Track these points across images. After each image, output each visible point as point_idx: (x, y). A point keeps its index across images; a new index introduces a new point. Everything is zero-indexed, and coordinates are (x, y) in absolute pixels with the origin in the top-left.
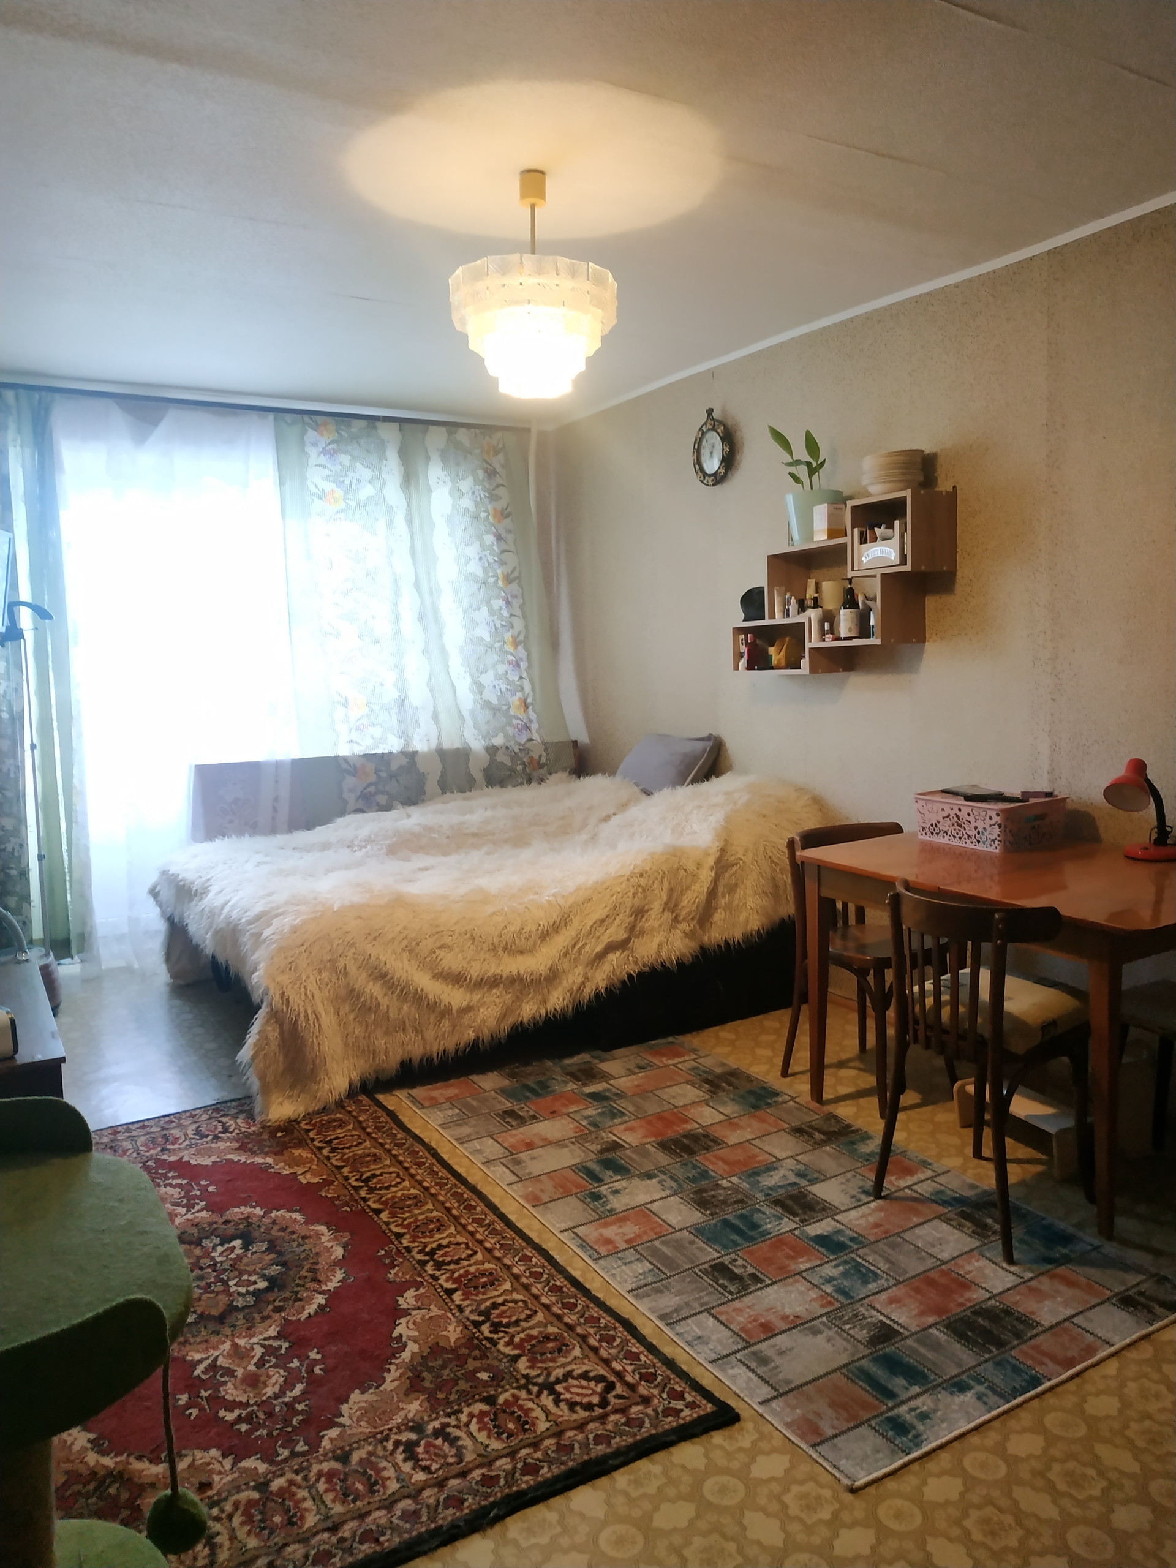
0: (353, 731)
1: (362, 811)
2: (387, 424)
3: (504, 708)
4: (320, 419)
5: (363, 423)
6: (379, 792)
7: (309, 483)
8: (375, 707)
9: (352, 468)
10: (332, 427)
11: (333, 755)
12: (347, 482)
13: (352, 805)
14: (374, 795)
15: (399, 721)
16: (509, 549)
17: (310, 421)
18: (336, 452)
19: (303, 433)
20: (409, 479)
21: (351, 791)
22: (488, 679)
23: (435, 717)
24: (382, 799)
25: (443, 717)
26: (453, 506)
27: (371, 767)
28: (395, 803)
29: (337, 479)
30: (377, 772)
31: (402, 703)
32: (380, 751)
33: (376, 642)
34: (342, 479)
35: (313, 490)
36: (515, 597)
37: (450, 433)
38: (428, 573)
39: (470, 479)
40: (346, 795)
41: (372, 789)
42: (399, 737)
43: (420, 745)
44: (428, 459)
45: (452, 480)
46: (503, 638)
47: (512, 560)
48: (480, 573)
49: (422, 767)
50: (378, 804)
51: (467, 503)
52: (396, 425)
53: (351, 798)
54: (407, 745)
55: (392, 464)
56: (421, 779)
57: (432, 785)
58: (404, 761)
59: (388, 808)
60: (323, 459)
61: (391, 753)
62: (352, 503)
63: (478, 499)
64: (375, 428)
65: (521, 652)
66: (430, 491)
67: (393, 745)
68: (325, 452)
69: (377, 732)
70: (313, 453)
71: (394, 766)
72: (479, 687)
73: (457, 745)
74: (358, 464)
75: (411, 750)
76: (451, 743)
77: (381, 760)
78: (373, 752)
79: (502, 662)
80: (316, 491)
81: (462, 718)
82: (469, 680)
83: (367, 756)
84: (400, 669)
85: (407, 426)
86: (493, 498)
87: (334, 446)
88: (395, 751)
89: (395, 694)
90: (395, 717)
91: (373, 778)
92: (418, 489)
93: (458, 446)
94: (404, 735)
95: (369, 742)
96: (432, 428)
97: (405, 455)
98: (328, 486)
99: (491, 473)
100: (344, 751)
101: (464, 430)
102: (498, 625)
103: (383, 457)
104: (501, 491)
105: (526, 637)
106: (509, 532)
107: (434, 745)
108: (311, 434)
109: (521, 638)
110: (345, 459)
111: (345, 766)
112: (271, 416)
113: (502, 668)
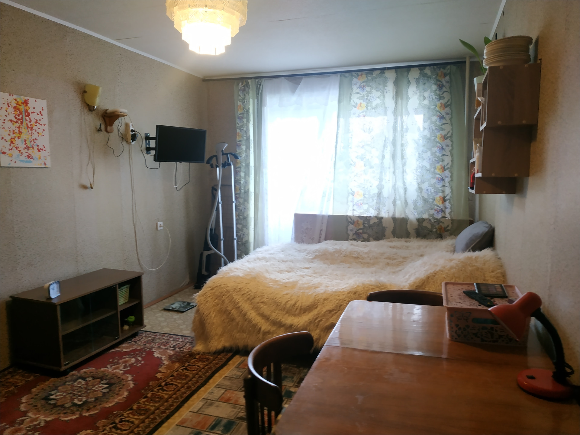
0: (355, 206)
1: (355, 240)
2: (390, 71)
3: (431, 200)
4: (360, 73)
5: (379, 72)
6: (364, 233)
7: (352, 101)
8: (366, 196)
9: (370, 92)
10: (364, 76)
11: (345, 215)
12: (368, 99)
13: (350, 237)
14: (361, 234)
15: (376, 203)
16: (446, 122)
17: (355, 75)
18: (364, 86)
19: (351, 81)
20: (398, 95)
21: (351, 231)
22: (425, 186)
23: (394, 202)
24: (365, 236)
25: (398, 202)
26: (420, 104)
27: (361, 221)
28: (371, 238)
29: (363, 98)
30: (364, 224)
31: (379, 195)
32: (365, 215)
33: (372, 167)
34: (366, 98)
35: (353, 104)
36: (447, 146)
37: (421, 70)
38: (402, 136)
39: (429, 91)
40: (349, 232)
41: (361, 231)
42: (376, 210)
43: (384, 214)
44: (409, 83)
45: (420, 92)
46: (435, 166)
47: (448, 128)
48: (428, 135)
49: (384, 225)
50: (363, 238)
51: (426, 102)
52: (394, 70)
53: (351, 234)
54: (378, 214)
55: (390, 88)
56: (384, 229)
57: (388, 232)
58: (376, 221)
59: (368, 240)
60: (358, 90)
61: (370, 216)
62: (369, 108)
63: (431, 100)
64: (384, 73)
65: (447, 173)
66: (408, 98)
67: (372, 213)
68: (360, 87)
69: (366, 207)
70: (355, 87)
71: (371, 222)
72: (421, 189)
73: (403, 216)
74: (374, 91)
75: (380, 216)
76: (398, 215)
77: (366, 219)
78: (363, 215)
79: (433, 178)
80: (354, 104)
81: (406, 203)
82: (416, 186)
83: (360, 217)
84: (381, 179)
85: (399, 70)
86: (440, 98)
87: (364, 84)
88: (372, 216)
89: (376, 191)
90: (375, 201)
91: (362, 227)
92: (402, 99)
93: (425, 75)
94: (378, 209)
95: (362, 211)
96: (412, 69)
97: (397, 83)
98: (358, 101)
99: (440, 87)
100: (350, 214)
101: (428, 67)
102: (434, 160)
103: (385, 85)
104: (445, 95)
105: (451, 166)
106: (447, 114)
107: (391, 215)
108: (355, 80)
109: (449, 166)
110: (368, 89)
111: (350, 220)
112: (339, 75)
113: (433, 181)
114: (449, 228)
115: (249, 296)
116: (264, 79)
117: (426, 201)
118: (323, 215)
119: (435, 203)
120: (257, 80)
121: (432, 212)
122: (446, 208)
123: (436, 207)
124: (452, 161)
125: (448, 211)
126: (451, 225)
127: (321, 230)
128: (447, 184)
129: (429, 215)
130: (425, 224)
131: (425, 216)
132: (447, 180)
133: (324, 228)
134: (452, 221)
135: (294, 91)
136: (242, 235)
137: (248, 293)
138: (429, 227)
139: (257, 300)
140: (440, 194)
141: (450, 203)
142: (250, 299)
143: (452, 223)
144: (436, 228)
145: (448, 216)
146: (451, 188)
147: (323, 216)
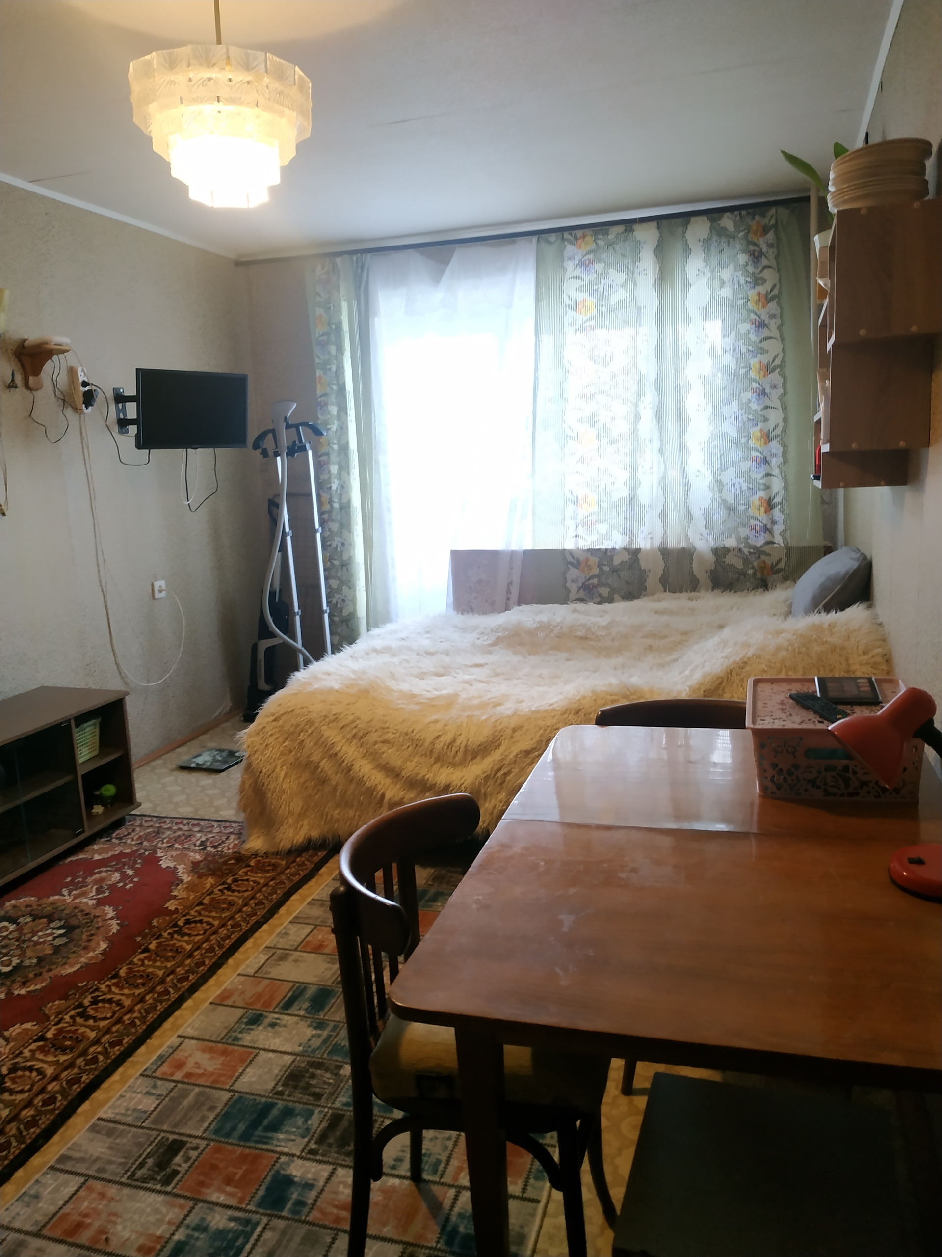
0: (580, 527)
1: (582, 600)
2: (645, 225)
3: (742, 508)
4: (579, 233)
5: (620, 229)
6: (601, 584)
7: (564, 295)
8: (604, 505)
9: (605, 275)
10: (589, 239)
11: (560, 548)
12: (601, 289)
13: (573, 595)
14: (595, 586)
15: (626, 518)
16: (772, 335)
17: (570, 237)
18: (591, 262)
19: (561, 252)
20: (664, 278)
21: (573, 581)
22: (729, 476)
23: (663, 515)
24: (605, 591)
25: (672, 516)
26: (712, 297)
27: (594, 560)
28: (616, 596)
29: (590, 289)
30: (600, 565)
31: (631, 500)
32: (603, 547)
33: (613, 442)
34: (595, 287)
35: (568, 302)
36: (775, 387)
37: (713, 221)
38: (676, 370)
39: (732, 266)
40: (568, 585)
41: (595, 581)
42: (624, 534)
43: (643, 542)
44: (687, 251)
45: (712, 271)
46: (749, 433)
47: (774, 347)
48: (733, 365)
49: (643, 565)
50: (600, 595)
51: (726, 292)
52: (654, 224)
53: (573, 588)
54: (631, 542)
55: (647, 263)
56: (642, 576)
57: (652, 581)
58: (626, 557)
59: (610, 600)
60: (578, 272)
61: (614, 549)
62: (604, 309)
63: (737, 286)
64: (632, 231)
65: (775, 446)
66: (686, 285)
67: (616, 541)
68: (582, 264)
69: (603, 528)
70: (569, 265)
71: (617, 561)
72: (719, 484)
73: (682, 545)
74: (612, 271)
75: (634, 547)
76: (674, 542)
77: (606, 555)
78: (597, 547)
79: (745, 459)
80: (570, 303)
81: (690, 517)
82: (710, 478)
83: (591, 551)
84: (633, 468)
85: (665, 222)
86: (757, 281)
87: (591, 256)
88: (617, 547)
89: (624, 493)
90: (622, 515)
91: (596, 571)
92: (672, 287)
93: (721, 233)
94: (629, 533)
95: (594, 537)
96: (693, 219)
97: (660, 251)
98: (580, 296)
99: (756, 256)
100: (569, 545)
101: (728, 214)
102: (745, 420)
103: (636, 258)
104: (767, 274)
105: (784, 431)
106: (772, 316)
107: (657, 543)
108: (570, 249)
109: (778, 431)
110: (599, 267)
111: (570, 559)
112: (535, 239)
113: (746, 465)
114: (782, 565)
115: (355, 731)
116: (369, 255)
117: (730, 509)
118: (512, 551)
119: (751, 512)
120: (355, 258)
121: (744, 532)
122: (774, 523)
123: (753, 522)
124: (785, 420)
125: (778, 529)
126: (784, 560)
127: (510, 583)
128: (776, 472)
129: (739, 539)
130: (730, 559)
131: (731, 542)
132: (775, 462)
133: (516, 579)
134: (788, 549)
135: (437, 278)
136: (340, 601)
137: (354, 725)
138: (740, 565)
139: (373, 737)
140: (761, 494)
141: (782, 511)
142: (359, 737)
143: (788, 555)
144: (753, 567)
145: (778, 539)
146: (785, 479)
147: (513, 554)
